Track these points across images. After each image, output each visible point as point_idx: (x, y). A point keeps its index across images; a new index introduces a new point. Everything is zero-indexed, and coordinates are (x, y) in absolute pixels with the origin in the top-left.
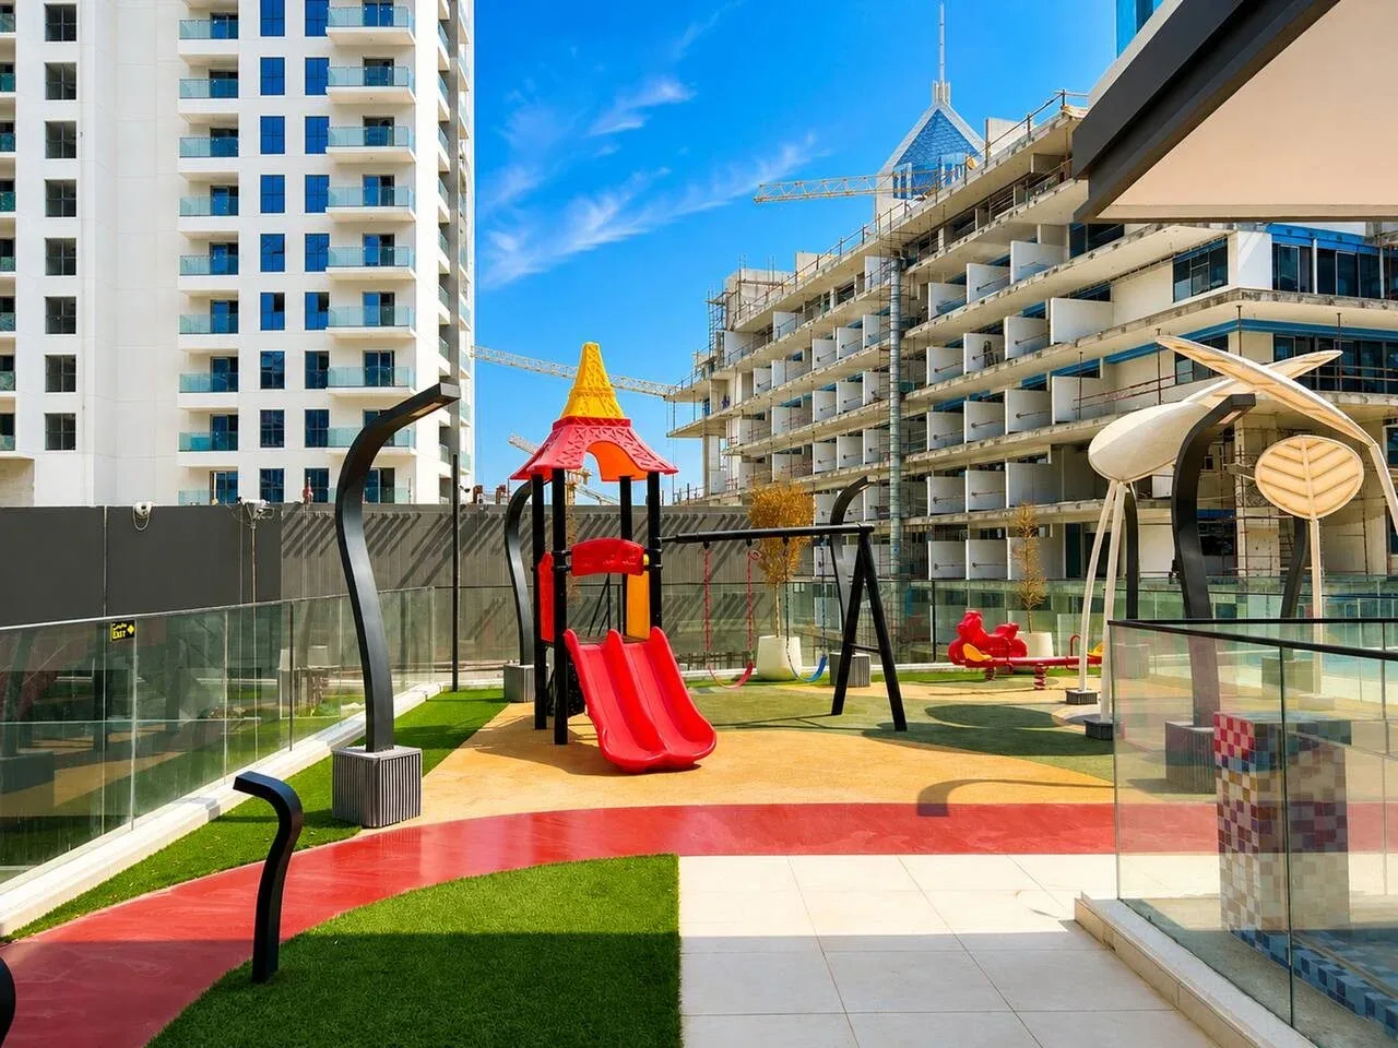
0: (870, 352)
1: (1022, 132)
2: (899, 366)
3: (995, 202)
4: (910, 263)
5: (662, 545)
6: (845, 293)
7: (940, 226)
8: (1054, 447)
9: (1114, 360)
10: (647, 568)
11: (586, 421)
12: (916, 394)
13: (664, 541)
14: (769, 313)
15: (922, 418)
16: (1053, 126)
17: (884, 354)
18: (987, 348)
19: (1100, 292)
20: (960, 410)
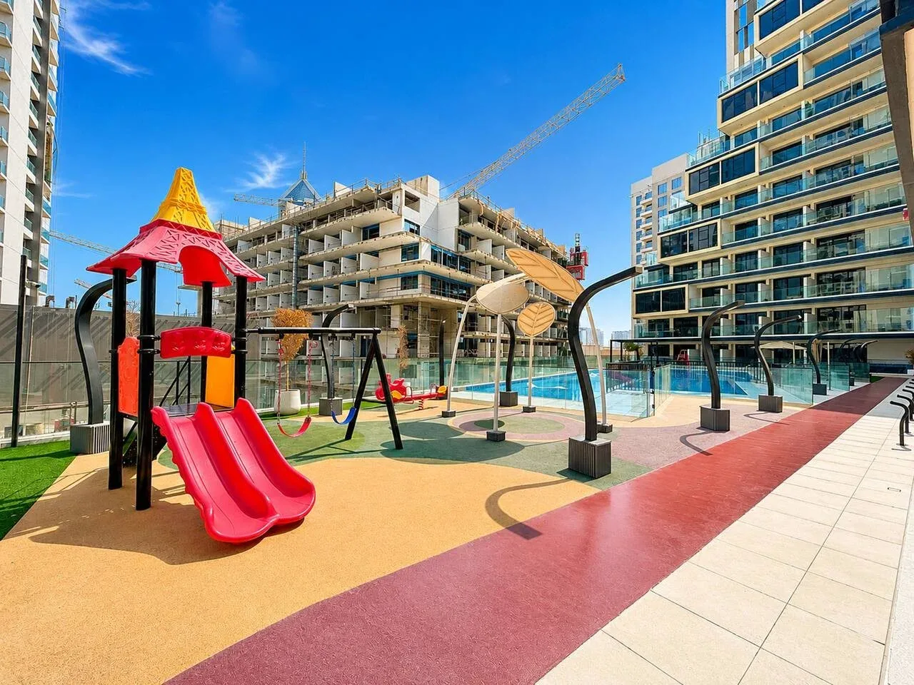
0: (283, 262)
1: (349, 190)
2: (297, 270)
3: (337, 214)
4: (302, 230)
5: (247, 334)
6: (271, 237)
7: (314, 219)
8: (358, 308)
9: (380, 279)
10: (234, 352)
11: (178, 226)
12: (303, 282)
13: (249, 332)
14: (237, 239)
15: (306, 292)
16: (362, 190)
17: (290, 264)
18: (334, 268)
19: (375, 253)
20: (322, 290)
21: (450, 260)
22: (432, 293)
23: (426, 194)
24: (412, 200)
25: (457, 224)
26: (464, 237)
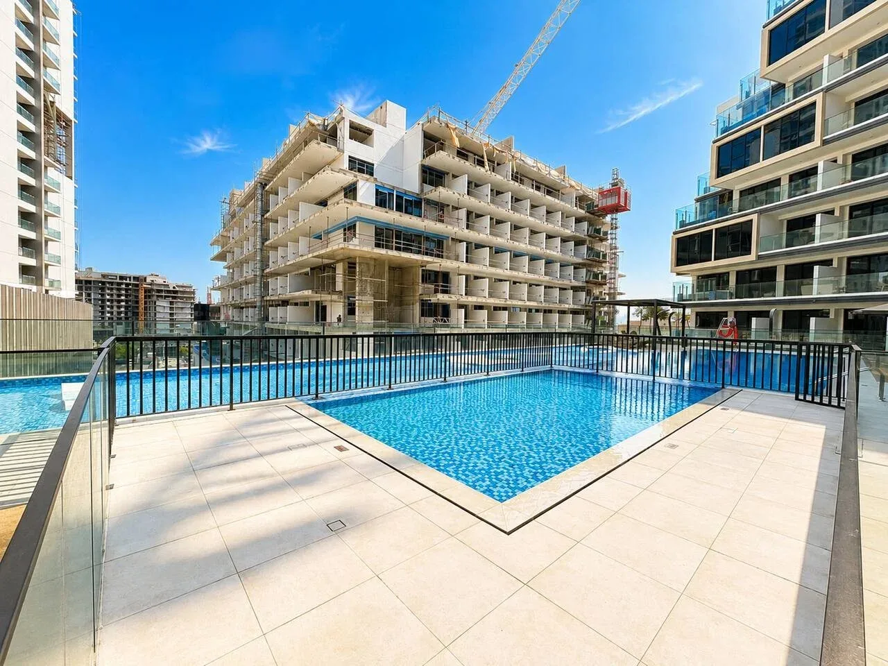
21: (410, 205)
22: (378, 245)
23: (384, 125)
24: (361, 134)
25: (420, 158)
26: (432, 176)
